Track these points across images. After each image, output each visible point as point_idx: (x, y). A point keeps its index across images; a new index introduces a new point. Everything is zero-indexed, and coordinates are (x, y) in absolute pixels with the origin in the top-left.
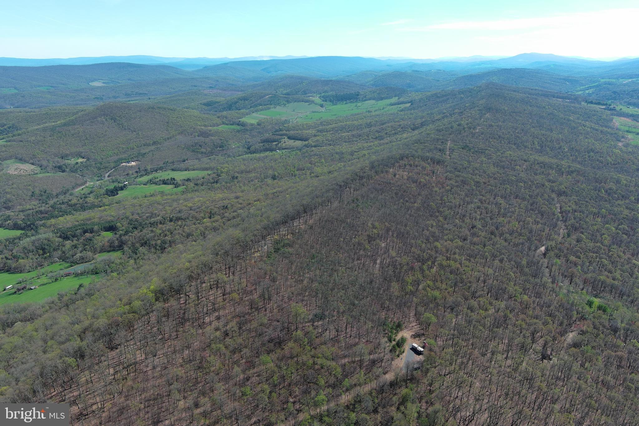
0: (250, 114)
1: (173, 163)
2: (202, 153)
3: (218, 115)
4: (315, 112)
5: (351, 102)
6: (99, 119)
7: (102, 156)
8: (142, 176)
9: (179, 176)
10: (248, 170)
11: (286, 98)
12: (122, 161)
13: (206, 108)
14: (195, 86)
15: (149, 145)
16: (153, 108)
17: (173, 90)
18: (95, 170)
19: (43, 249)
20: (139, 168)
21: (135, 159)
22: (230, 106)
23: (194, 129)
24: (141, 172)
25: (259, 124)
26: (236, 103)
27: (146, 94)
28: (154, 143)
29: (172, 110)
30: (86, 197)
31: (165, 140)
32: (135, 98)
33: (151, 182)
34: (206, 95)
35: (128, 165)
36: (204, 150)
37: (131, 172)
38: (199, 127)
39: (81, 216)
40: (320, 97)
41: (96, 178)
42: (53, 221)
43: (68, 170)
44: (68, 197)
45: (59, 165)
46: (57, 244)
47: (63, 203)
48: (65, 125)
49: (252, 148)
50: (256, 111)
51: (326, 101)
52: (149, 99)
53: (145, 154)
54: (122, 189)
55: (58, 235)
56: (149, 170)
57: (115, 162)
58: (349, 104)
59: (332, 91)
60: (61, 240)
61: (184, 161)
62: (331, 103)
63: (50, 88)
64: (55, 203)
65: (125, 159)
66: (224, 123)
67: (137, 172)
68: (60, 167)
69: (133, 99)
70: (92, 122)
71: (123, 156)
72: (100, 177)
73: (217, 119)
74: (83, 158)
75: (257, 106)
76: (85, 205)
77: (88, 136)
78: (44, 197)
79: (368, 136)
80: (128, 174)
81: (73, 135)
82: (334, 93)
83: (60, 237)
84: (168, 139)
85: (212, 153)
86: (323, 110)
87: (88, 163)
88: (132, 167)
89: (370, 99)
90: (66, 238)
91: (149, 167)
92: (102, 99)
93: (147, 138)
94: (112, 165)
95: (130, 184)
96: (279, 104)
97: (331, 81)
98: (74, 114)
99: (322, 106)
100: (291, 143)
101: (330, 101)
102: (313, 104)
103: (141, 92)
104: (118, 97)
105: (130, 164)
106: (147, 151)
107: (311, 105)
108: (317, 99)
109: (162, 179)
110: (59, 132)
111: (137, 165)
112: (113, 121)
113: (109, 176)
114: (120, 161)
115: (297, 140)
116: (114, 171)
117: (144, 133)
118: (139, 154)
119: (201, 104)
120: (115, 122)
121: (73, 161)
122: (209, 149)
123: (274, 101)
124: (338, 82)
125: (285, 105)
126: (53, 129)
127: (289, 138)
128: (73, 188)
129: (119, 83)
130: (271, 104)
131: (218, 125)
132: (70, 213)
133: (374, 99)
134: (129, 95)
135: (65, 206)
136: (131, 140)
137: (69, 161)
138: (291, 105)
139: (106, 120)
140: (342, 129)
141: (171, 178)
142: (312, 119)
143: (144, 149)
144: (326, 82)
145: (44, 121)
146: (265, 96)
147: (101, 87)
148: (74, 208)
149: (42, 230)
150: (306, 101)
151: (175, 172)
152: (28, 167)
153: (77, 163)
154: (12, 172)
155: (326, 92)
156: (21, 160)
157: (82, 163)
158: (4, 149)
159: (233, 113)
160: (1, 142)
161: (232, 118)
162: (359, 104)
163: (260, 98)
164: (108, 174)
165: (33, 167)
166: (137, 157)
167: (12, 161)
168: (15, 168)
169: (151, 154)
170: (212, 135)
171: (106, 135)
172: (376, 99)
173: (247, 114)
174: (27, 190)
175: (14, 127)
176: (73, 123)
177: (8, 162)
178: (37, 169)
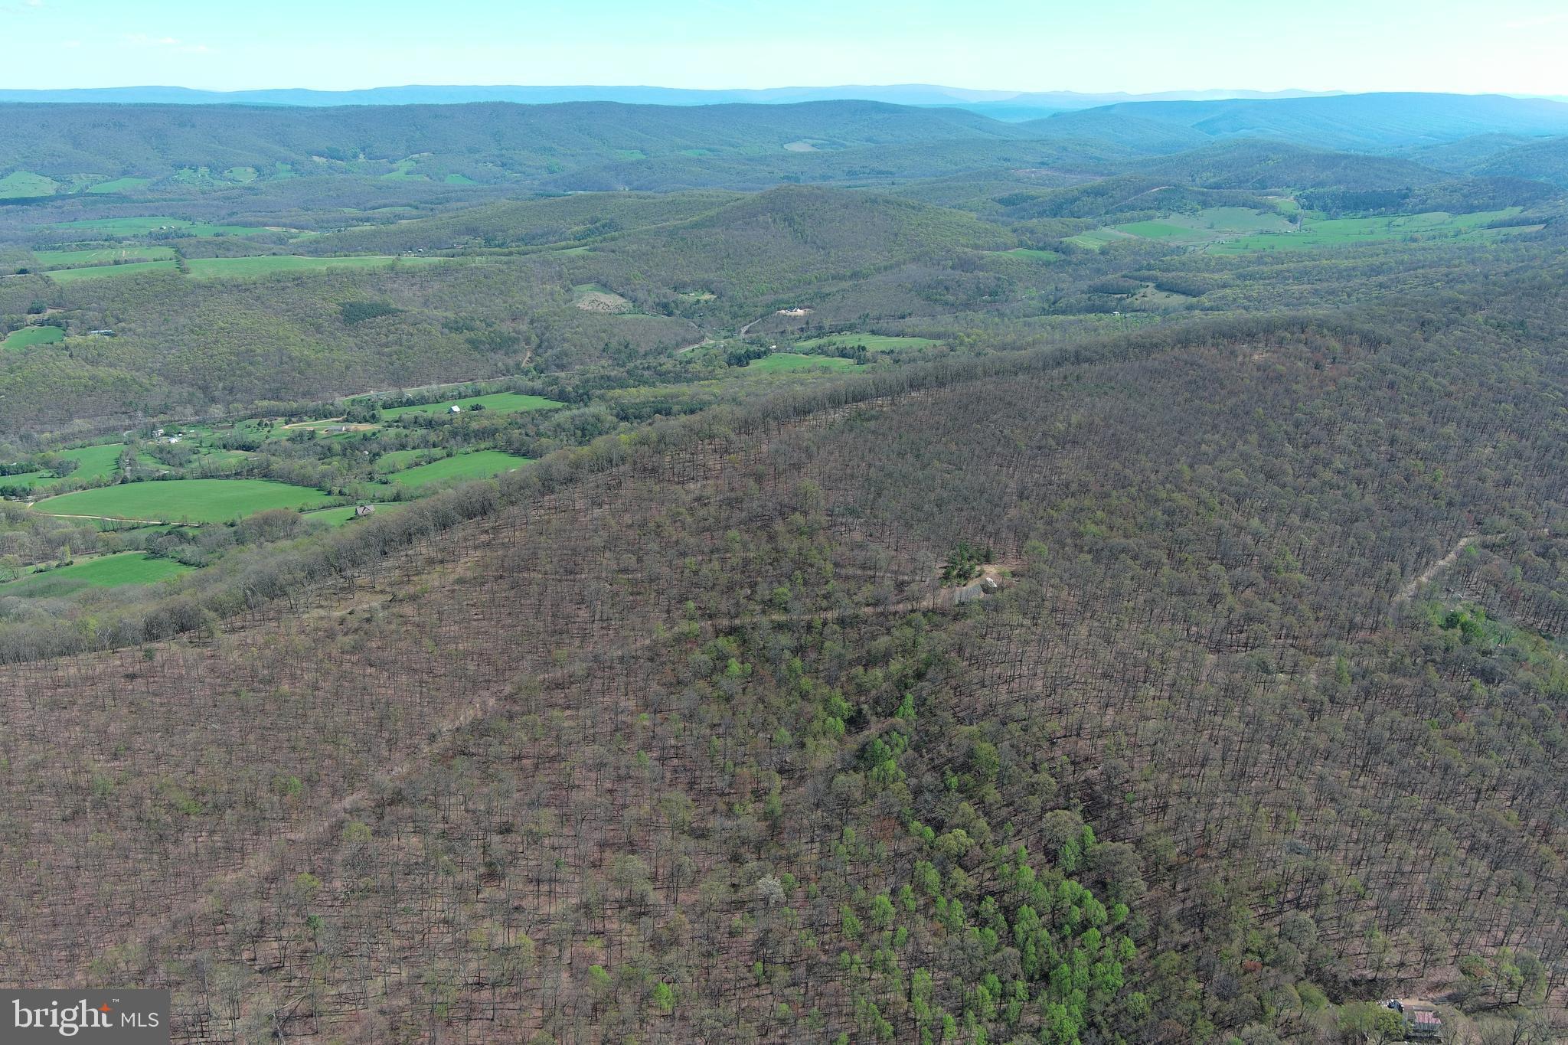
0: (1095, 227)
1: (879, 318)
2: (947, 303)
3: (1016, 225)
4: (1268, 233)
5: (1380, 214)
6: (761, 218)
7: (747, 293)
8: (809, 338)
9: (874, 344)
10: (1018, 344)
11: (1203, 194)
12: (781, 306)
13: (1001, 209)
14: (1005, 160)
15: (842, 278)
16: (874, 201)
17: (954, 167)
18: (727, 318)
19: (583, 430)
20: (807, 323)
21: (806, 304)
22: (1057, 209)
23: (948, 251)
24: (806, 329)
25: (1103, 252)
26: (1076, 199)
27: (891, 173)
28: (855, 275)
29: (914, 208)
30: (689, 362)
31: (878, 270)
32: (864, 182)
33: (821, 351)
34: (1018, 180)
35: (789, 313)
36: (951, 298)
37: (790, 329)
38: (959, 249)
39: (663, 390)
40: (1297, 198)
41: (723, 333)
42: (618, 392)
43: (678, 312)
44: (663, 359)
45: (665, 300)
46: (607, 425)
47: (648, 368)
48: (696, 225)
49: (1061, 304)
50: (1115, 222)
51: (1311, 208)
52: (893, 184)
53: (828, 295)
54: (758, 356)
55: (615, 411)
56: (827, 328)
57: (767, 306)
58: (1372, 220)
59: (1340, 182)
60: (615, 419)
61: (903, 317)
62: (1323, 215)
63: (706, 152)
64: (636, 367)
65: (787, 302)
66: (1021, 244)
67: (802, 330)
68: (665, 306)
69: (859, 182)
70: (747, 224)
71: (785, 297)
72: (732, 331)
73: (1010, 234)
74: (713, 293)
75: (1122, 211)
76: (684, 375)
77: (731, 251)
78: (623, 356)
79: (1349, 296)
80: (782, 332)
81: (705, 246)
82: (1342, 188)
83: (617, 416)
84: (886, 268)
85: (967, 306)
86: (1291, 228)
87: (718, 303)
88: (795, 318)
89: (1435, 209)
90: (625, 418)
91: (827, 324)
92: (797, 180)
93: (844, 264)
94: (760, 310)
95: (778, 350)
96: (1179, 210)
97: (1346, 157)
98: (721, 204)
99: (1293, 219)
100: (1160, 298)
101: (1324, 208)
102: (1271, 214)
103: (882, 168)
105: (793, 313)
106: (835, 289)
107: (1263, 217)
108: (1287, 202)
109: (841, 346)
110: (682, 239)
111: (805, 316)
112: (786, 223)
113: (747, 332)
114: (778, 305)
115: (1177, 292)
116: (760, 322)
117: (840, 253)
118: (816, 294)
119: (993, 200)
120: (790, 226)
121: (692, 297)
122: (962, 297)
123: (1171, 199)
124: (1369, 161)
125: (1194, 211)
126: (672, 233)
127: (1160, 287)
128: (678, 346)
130: (1160, 209)
131: (1006, 248)
132: (653, 385)
133: (1448, 208)
134: (854, 173)
135: (650, 373)
136: (810, 264)
137: (685, 297)
138: (1209, 212)
139: (774, 221)
140: (1300, 276)
141: (860, 347)
142: (1246, 247)
143: (829, 285)
144: (1330, 160)
145: (665, 217)
146: (1149, 188)
147: (804, 155)
148: (663, 377)
149: (595, 401)
150: (1254, 206)
151: (875, 337)
152: (612, 300)
153: (698, 301)
154: (584, 305)
155: (1321, 184)
156: (606, 287)
157: (706, 302)
158: (581, 263)
159: (1055, 224)
160: (580, 251)
161: (1046, 235)
162: (1400, 221)
163: (1136, 193)
164: (746, 328)
165: (621, 301)
166: (812, 299)
167: (589, 286)
168: (592, 300)
169: (839, 297)
170: (982, 268)
171: (765, 251)
172: (1453, 209)
173: (1088, 228)
174: (599, 339)
175: (611, 225)
176: (711, 222)
177: (583, 287)
178: (627, 305)
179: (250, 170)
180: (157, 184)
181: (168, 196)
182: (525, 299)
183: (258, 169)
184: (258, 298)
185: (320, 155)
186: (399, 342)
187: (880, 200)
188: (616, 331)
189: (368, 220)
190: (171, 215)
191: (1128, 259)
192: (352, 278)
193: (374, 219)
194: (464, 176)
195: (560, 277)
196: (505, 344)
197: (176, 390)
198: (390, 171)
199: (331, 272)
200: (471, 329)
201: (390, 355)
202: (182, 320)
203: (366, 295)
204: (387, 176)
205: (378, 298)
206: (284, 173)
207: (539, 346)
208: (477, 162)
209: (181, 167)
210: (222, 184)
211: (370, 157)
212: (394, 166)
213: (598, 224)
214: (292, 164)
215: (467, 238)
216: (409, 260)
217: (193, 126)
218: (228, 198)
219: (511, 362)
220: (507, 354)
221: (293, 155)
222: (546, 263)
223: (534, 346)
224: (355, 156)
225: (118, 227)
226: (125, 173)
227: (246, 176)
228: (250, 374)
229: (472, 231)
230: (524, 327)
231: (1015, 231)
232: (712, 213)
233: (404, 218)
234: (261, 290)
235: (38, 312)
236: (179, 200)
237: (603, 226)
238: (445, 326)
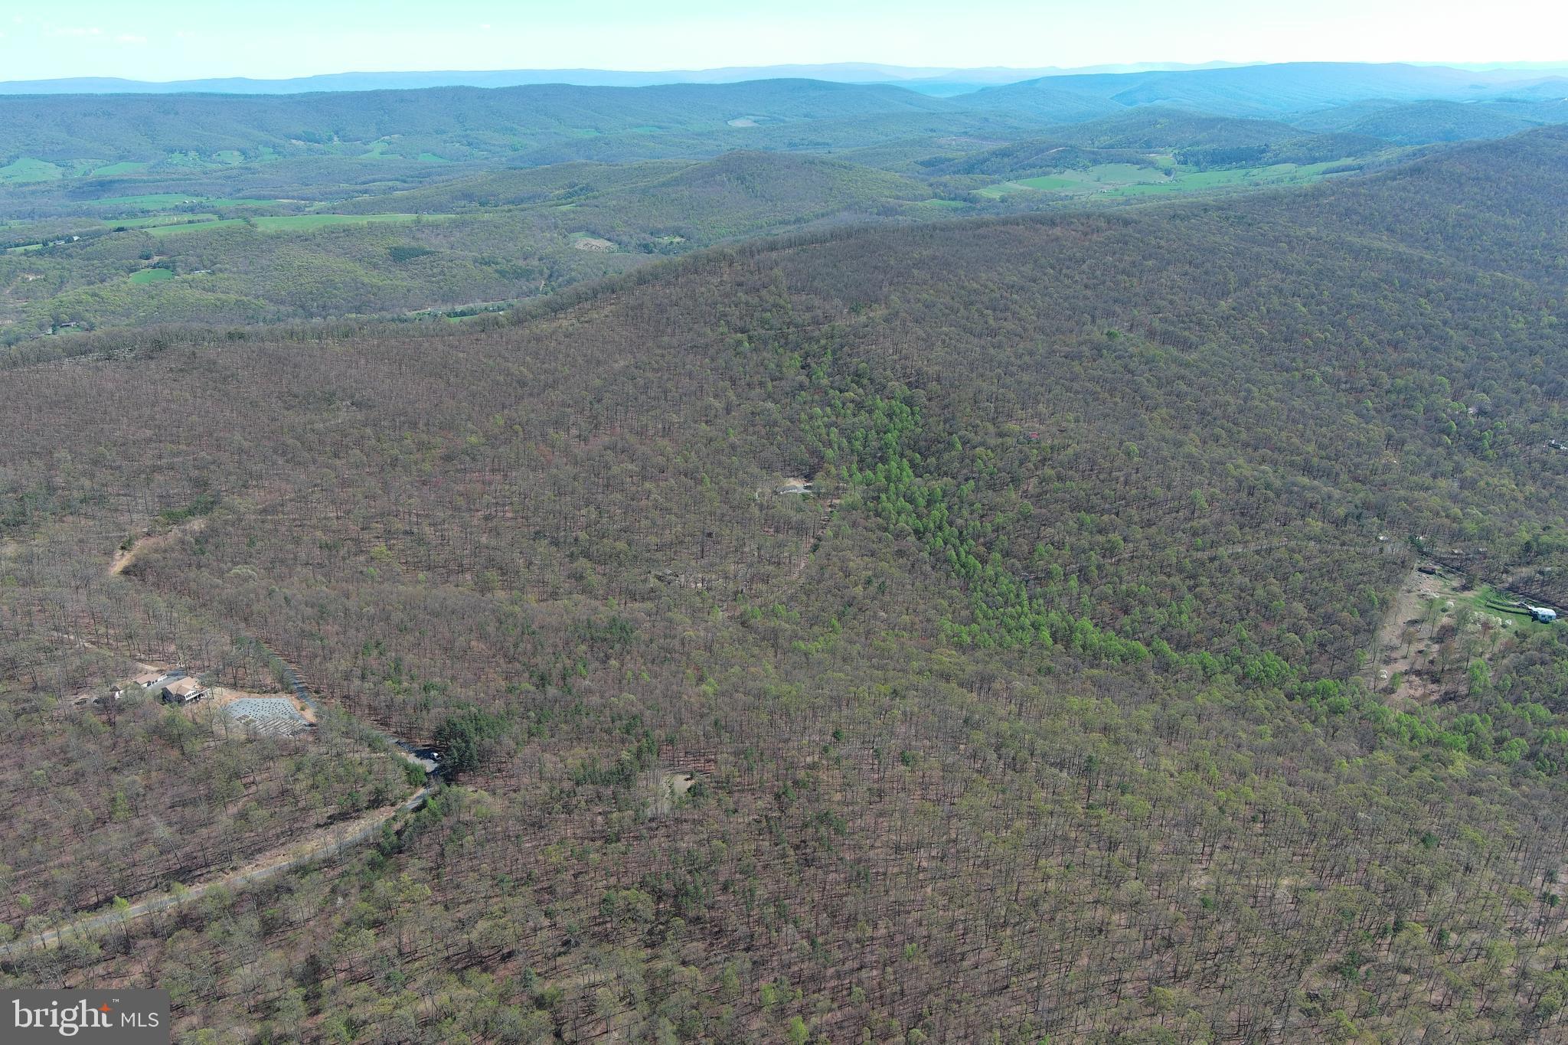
0: (999, 182)
3: (932, 180)
4: (1143, 183)
5: (1242, 167)
6: (718, 178)
7: (710, 235)
11: (1094, 153)
13: (922, 170)
16: (812, 163)
22: (969, 168)
23: (874, 201)
25: (1003, 200)
26: (986, 160)
27: (828, 144)
28: (798, 221)
29: (845, 167)
31: (817, 217)
34: (940, 147)
38: (883, 199)
40: (1175, 156)
43: (657, 250)
45: (645, 242)
48: (664, 185)
50: (1017, 178)
51: (1185, 163)
59: (1213, 141)
62: (1195, 169)
63: (655, 128)
66: (935, 196)
68: (646, 246)
70: (706, 182)
73: (926, 188)
74: (683, 237)
75: (1024, 169)
77: (695, 204)
81: (673, 201)
82: (1214, 146)
84: (823, 215)
86: (1166, 179)
87: (688, 244)
89: (1285, 161)
93: (788, 212)
96: (1073, 167)
97: (1223, 120)
98: (682, 169)
99: (1168, 173)
101: (1197, 164)
102: (1150, 169)
103: (820, 140)
107: (1143, 171)
108: (1166, 159)
110: (653, 196)
112: (739, 181)
117: (785, 204)
119: (916, 162)
120: (742, 183)
121: (666, 240)
123: (1067, 157)
124: (1241, 123)
125: (1085, 168)
126: (645, 191)
129: (783, 121)
130: (1056, 166)
131: (923, 199)
133: (1295, 160)
134: (795, 145)
136: (761, 213)
137: (660, 240)
138: (1097, 170)
139: (729, 180)
142: (1121, 194)
143: (777, 229)
144: (1207, 123)
145: (634, 179)
146: (1048, 149)
147: (746, 130)
150: (1137, 162)
152: (601, 244)
154: (580, 246)
155: (1198, 143)
156: (594, 233)
157: (678, 243)
158: (572, 216)
159: (965, 180)
160: (568, 207)
161: (957, 188)
162: (1255, 171)
163: (1037, 154)
165: (609, 244)
167: (581, 234)
168: (583, 242)
170: (902, 213)
171: (723, 204)
172: (1298, 161)
173: (993, 182)
174: (599, 269)
175: (587, 188)
176: (677, 182)
177: (577, 235)
178: (616, 247)
179: (236, 153)
180: (154, 167)
181: (174, 176)
182: (532, 243)
183: (243, 153)
184: (318, 245)
185: (298, 138)
186: (442, 273)
187: (817, 161)
188: (610, 263)
189: (366, 192)
190: (184, 192)
191: (1023, 205)
192: (389, 229)
193: (372, 191)
194: (434, 154)
195: (556, 227)
196: (526, 274)
197: (282, 308)
198: (366, 152)
199: (371, 225)
200: (497, 264)
201: (438, 282)
203: (404, 242)
204: (362, 157)
205: (414, 244)
206: (268, 156)
207: (551, 276)
208: (445, 142)
209: (173, 152)
210: (214, 166)
211: (344, 139)
212: (368, 147)
213: (576, 188)
214: (274, 147)
215: (463, 203)
216: (427, 218)
217: (177, 113)
218: (229, 177)
219: (532, 286)
220: (528, 280)
221: (273, 139)
222: (541, 216)
223: (546, 276)
224: (330, 139)
225: (148, 202)
226: (121, 158)
227: (235, 160)
228: (336, 296)
229: (468, 196)
230: (536, 263)
231: (931, 185)
232: (676, 174)
233: (397, 190)
234: (319, 240)
235: (148, 258)
236: (185, 180)
237: (581, 190)
238: (475, 261)
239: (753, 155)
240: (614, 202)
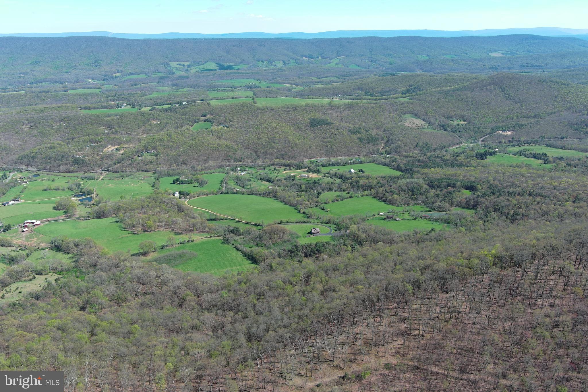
1: (550, 138)
6: (489, 87)
7: (482, 122)
8: (513, 146)
9: (552, 152)
12: (499, 129)
15: (529, 117)
16: (545, 81)
18: (472, 133)
19: (413, 191)
20: (513, 138)
21: (512, 129)
23: (585, 106)
24: (512, 142)
27: (541, 66)
28: (536, 116)
29: (565, 84)
30: (457, 156)
32: (529, 70)
33: (521, 153)
35: (503, 133)
37: (504, 141)
39: (449, 171)
41: (471, 141)
42: (426, 170)
43: (449, 129)
44: (443, 152)
45: (443, 124)
46: (424, 190)
47: (438, 157)
48: (458, 90)
52: (544, 71)
53: (523, 125)
54: (491, 154)
55: (427, 182)
56: (522, 141)
57: (492, 129)
60: (428, 187)
61: (562, 138)
63: (455, 56)
64: (431, 156)
65: (502, 127)
67: (510, 141)
68: (443, 126)
69: (526, 71)
70: (482, 90)
71: (501, 125)
72: (475, 140)
74: (465, 121)
76: (455, 162)
77: (474, 102)
78: (425, 149)
80: (500, 142)
81: (462, 99)
83: (428, 184)
84: (552, 113)
87: (468, 126)
88: (506, 136)
90: (432, 187)
91: (523, 139)
92: (496, 69)
93: (530, 110)
94: (489, 131)
95: (500, 152)
98: (468, 81)
103: (537, 64)
104: (512, 68)
105: (505, 133)
106: (526, 123)
109: (533, 152)
110: (451, 96)
111: (511, 135)
112: (501, 90)
113: (482, 141)
114: (497, 128)
116: (489, 136)
117: (528, 105)
118: (517, 124)
120: (502, 91)
121: (455, 122)
126: (447, 93)
128: (449, 146)
129: (517, 54)
132: (441, 167)
134: (524, 66)
135: (439, 159)
136: (513, 110)
137: (452, 122)
139: (495, 89)
141: (543, 153)
143: (523, 121)
145: (442, 85)
147: (499, 58)
148: (446, 163)
149: (416, 175)
151: (549, 148)
152: (419, 122)
153: (458, 125)
154: (407, 124)
156: (416, 116)
157: (462, 125)
158: (406, 105)
160: (405, 99)
164: (483, 138)
165: (423, 122)
166: (514, 127)
167: (409, 115)
169: (528, 126)
171: (491, 103)
174: (414, 140)
175: (418, 88)
176: (465, 89)
177: (407, 116)
178: (426, 125)
179: (281, 62)
180: (250, 67)
181: (253, 71)
182: (382, 120)
183: (284, 62)
184: (279, 115)
185: (305, 57)
186: (330, 137)
187: (547, 80)
188: (422, 137)
189: (321, 82)
190: (254, 78)
192: (315, 108)
193: (323, 82)
194: (357, 65)
195: (397, 111)
196: (373, 140)
197: (246, 151)
198: (330, 63)
199: (307, 105)
200: (360, 133)
201: (326, 142)
202: (252, 122)
203: (319, 116)
204: (328, 65)
205: (323, 117)
206: (293, 63)
207: (387, 142)
208: (362, 60)
209: (259, 61)
210: (272, 67)
211: (323, 57)
212: (331, 61)
213: (412, 87)
214: (296, 60)
215: (358, 91)
216: (337, 101)
217: (264, 46)
218: (273, 73)
219: (375, 149)
220: (374, 145)
222: (391, 104)
223: (385, 141)
224: (318, 57)
225: (236, 83)
227: (280, 64)
228: (273, 147)
229: (361, 89)
230: (381, 133)
233: (334, 82)
234: (281, 112)
235: (204, 116)
236: (257, 73)
237: (414, 88)
238: (349, 131)
239: (510, 76)
240: (430, 99)
